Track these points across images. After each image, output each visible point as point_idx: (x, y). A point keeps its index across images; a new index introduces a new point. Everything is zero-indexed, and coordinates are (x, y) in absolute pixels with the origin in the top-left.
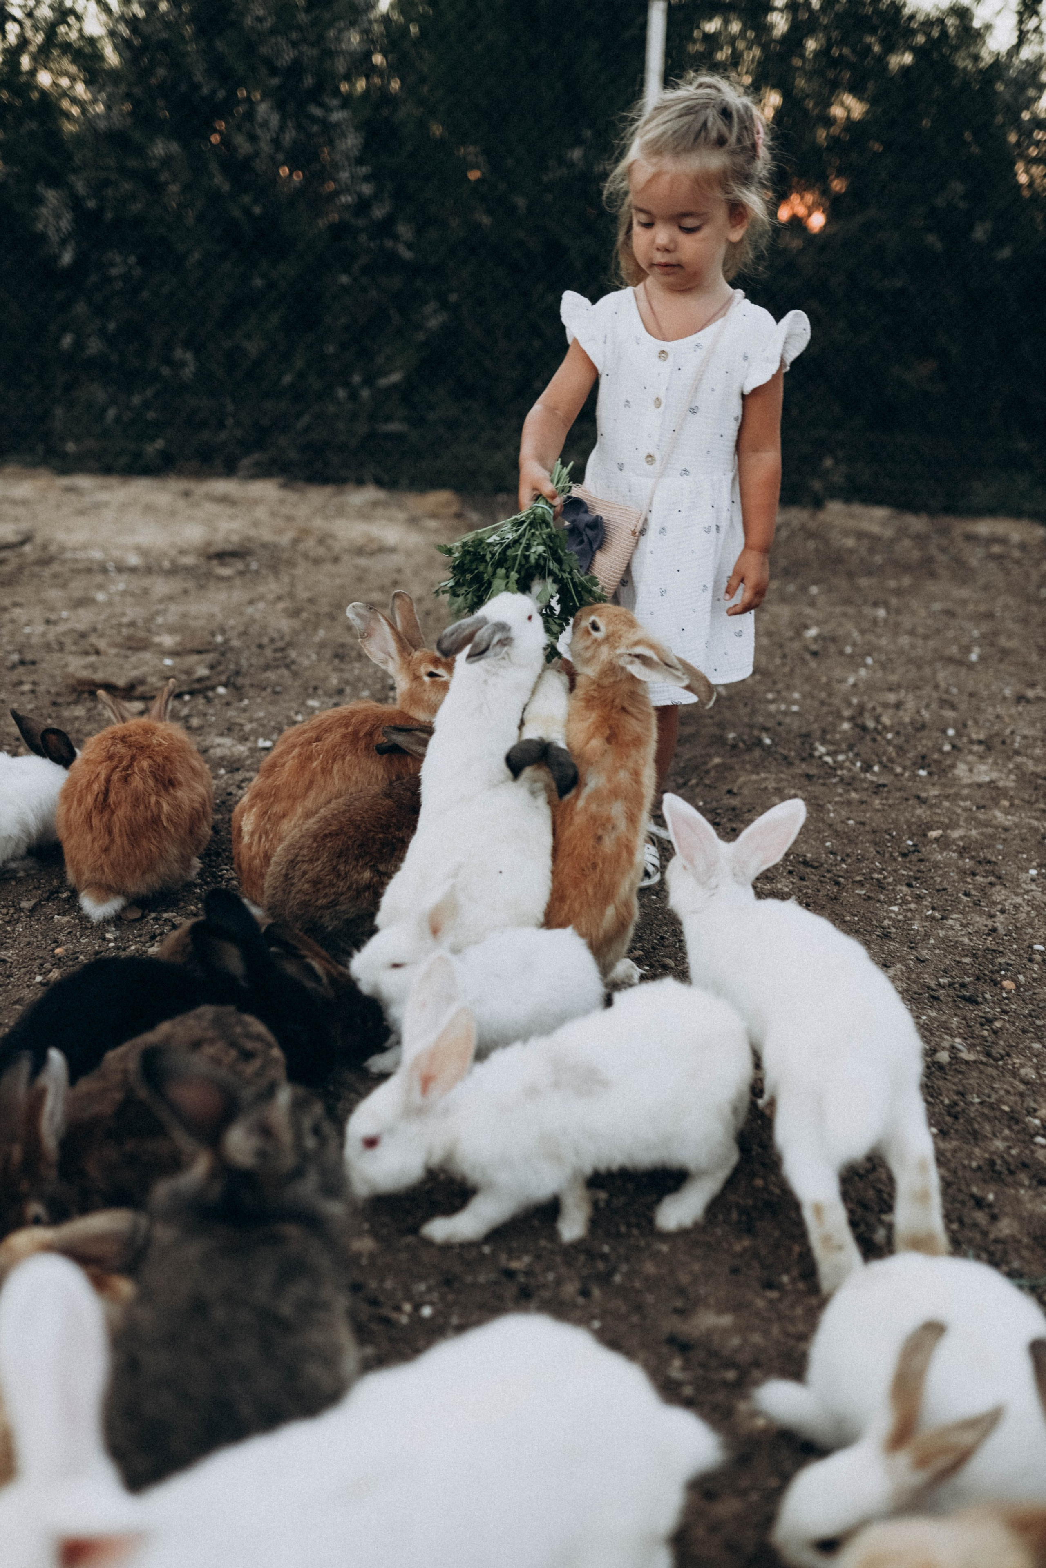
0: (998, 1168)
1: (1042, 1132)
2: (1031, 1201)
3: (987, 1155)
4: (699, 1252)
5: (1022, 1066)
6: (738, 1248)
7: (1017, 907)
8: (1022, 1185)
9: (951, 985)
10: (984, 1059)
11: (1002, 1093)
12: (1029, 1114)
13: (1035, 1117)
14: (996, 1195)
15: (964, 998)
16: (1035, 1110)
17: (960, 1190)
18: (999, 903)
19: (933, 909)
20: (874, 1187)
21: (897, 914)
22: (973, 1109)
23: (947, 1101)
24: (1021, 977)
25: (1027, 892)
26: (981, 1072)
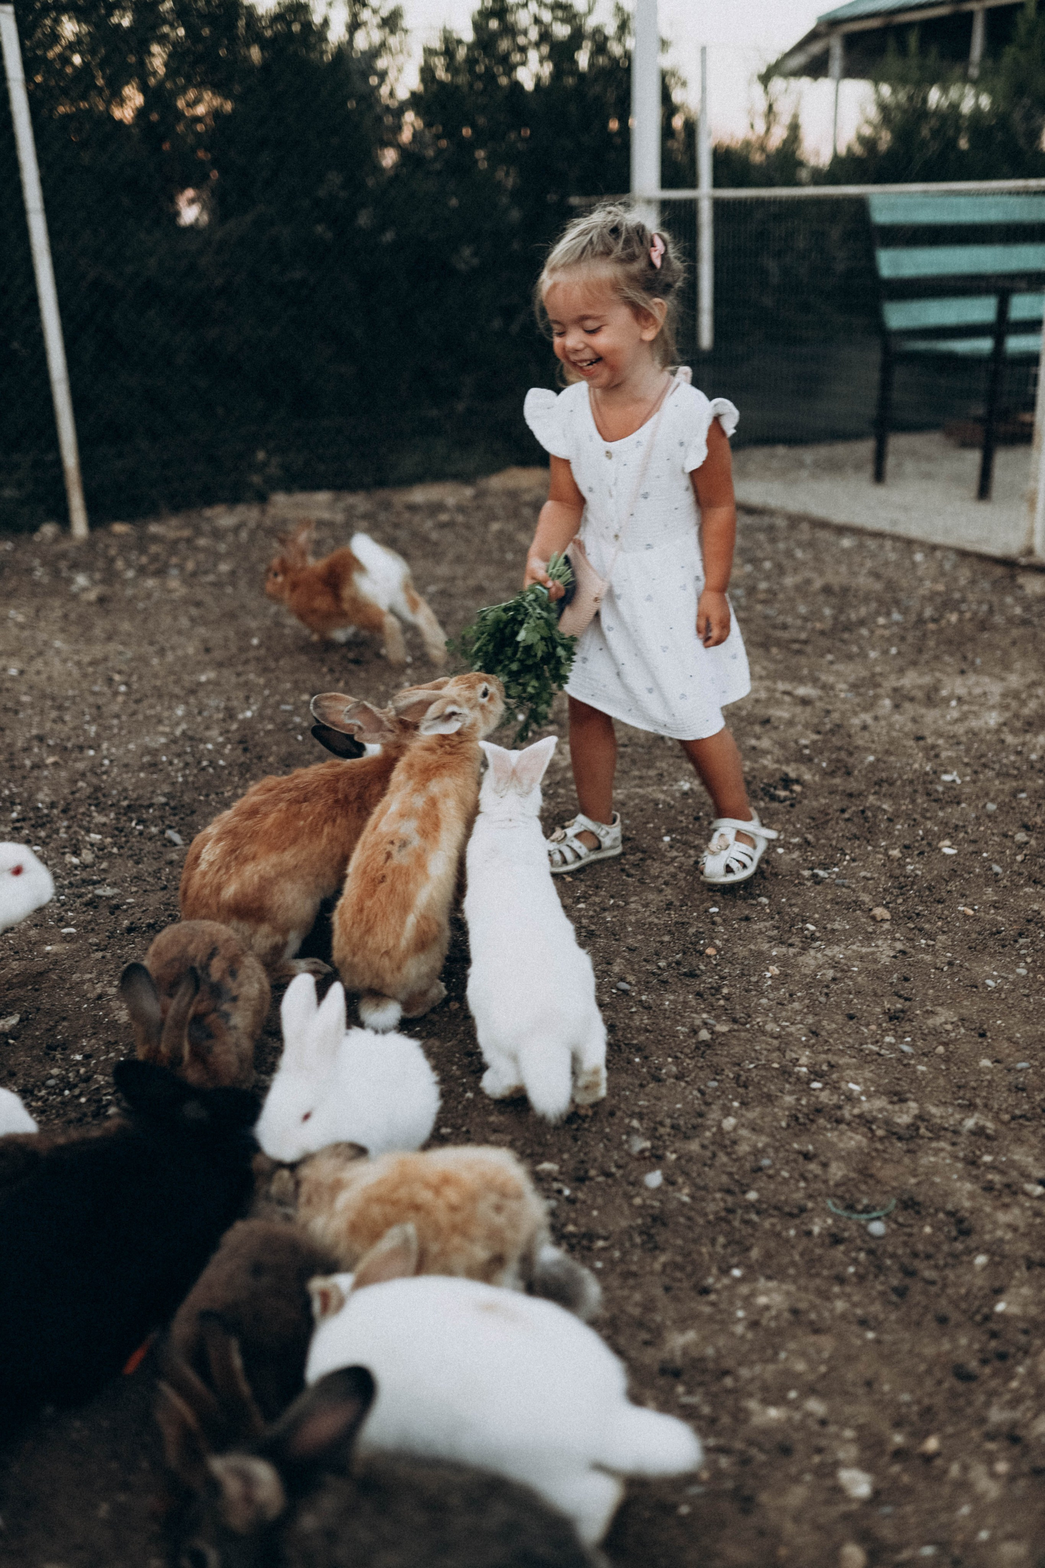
0: (802, 1120)
1: (812, 1077)
2: (841, 1140)
3: (787, 1113)
4: (631, 1282)
5: (765, 1023)
6: (657, 1266)
7: (674, 876)
8: (825, 1129)
9: (669, 965)
10: (736, 1027)
11: (765, 1052)
12: (795, 1065)
13: (800, 1066)
14: (813, 1144)
15: (685, 974)
16: (797, 1060)
17: (787, 1151)
18: (658, 877)
19: (612, 897)
20: (724, 1172)
21: (586, 910)
22: (754, 1075)
23: (731, 1076)
24: (717, 942)
25: (674, 859)
26: (738, 1039)
